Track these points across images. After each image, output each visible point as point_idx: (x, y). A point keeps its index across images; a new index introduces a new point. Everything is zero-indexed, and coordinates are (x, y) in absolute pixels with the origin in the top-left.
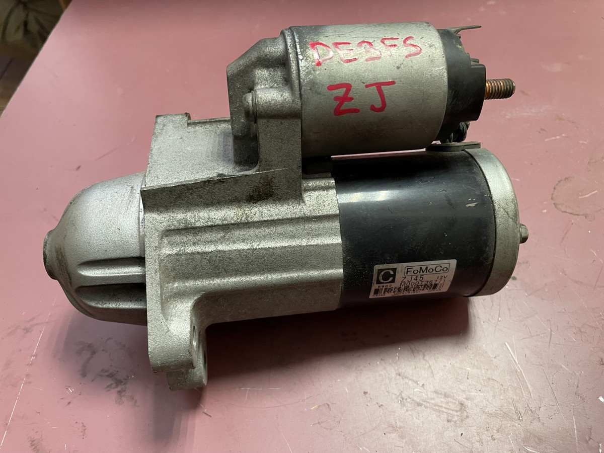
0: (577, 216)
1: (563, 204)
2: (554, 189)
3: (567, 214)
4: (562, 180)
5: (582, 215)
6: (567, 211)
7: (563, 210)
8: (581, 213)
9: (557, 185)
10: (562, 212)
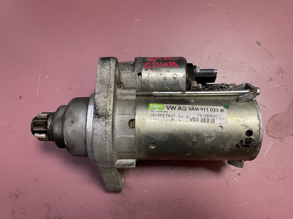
0: (276, 139)
1: (271, 131)
2: (269, 121)
3: (272, 137)
4: (273, 116)
5: (279, 138)
6: (272, 136)
7: (270, 135)
8: (278, 138)
9: (270, 119)
10: (269, 136)
